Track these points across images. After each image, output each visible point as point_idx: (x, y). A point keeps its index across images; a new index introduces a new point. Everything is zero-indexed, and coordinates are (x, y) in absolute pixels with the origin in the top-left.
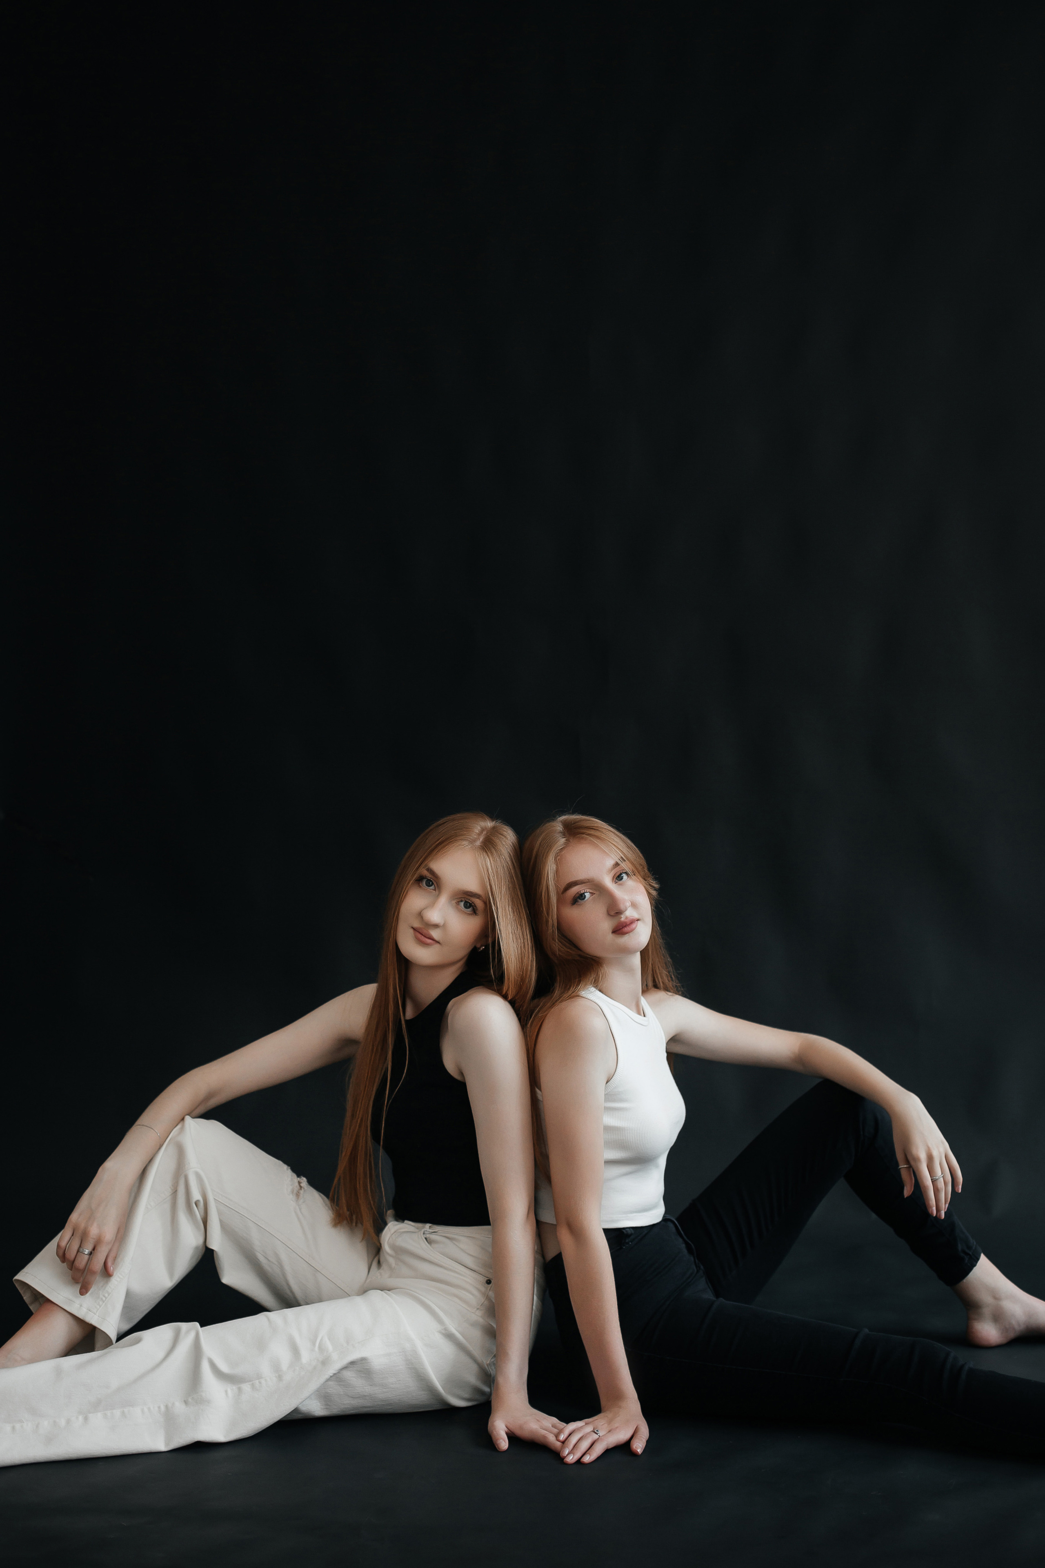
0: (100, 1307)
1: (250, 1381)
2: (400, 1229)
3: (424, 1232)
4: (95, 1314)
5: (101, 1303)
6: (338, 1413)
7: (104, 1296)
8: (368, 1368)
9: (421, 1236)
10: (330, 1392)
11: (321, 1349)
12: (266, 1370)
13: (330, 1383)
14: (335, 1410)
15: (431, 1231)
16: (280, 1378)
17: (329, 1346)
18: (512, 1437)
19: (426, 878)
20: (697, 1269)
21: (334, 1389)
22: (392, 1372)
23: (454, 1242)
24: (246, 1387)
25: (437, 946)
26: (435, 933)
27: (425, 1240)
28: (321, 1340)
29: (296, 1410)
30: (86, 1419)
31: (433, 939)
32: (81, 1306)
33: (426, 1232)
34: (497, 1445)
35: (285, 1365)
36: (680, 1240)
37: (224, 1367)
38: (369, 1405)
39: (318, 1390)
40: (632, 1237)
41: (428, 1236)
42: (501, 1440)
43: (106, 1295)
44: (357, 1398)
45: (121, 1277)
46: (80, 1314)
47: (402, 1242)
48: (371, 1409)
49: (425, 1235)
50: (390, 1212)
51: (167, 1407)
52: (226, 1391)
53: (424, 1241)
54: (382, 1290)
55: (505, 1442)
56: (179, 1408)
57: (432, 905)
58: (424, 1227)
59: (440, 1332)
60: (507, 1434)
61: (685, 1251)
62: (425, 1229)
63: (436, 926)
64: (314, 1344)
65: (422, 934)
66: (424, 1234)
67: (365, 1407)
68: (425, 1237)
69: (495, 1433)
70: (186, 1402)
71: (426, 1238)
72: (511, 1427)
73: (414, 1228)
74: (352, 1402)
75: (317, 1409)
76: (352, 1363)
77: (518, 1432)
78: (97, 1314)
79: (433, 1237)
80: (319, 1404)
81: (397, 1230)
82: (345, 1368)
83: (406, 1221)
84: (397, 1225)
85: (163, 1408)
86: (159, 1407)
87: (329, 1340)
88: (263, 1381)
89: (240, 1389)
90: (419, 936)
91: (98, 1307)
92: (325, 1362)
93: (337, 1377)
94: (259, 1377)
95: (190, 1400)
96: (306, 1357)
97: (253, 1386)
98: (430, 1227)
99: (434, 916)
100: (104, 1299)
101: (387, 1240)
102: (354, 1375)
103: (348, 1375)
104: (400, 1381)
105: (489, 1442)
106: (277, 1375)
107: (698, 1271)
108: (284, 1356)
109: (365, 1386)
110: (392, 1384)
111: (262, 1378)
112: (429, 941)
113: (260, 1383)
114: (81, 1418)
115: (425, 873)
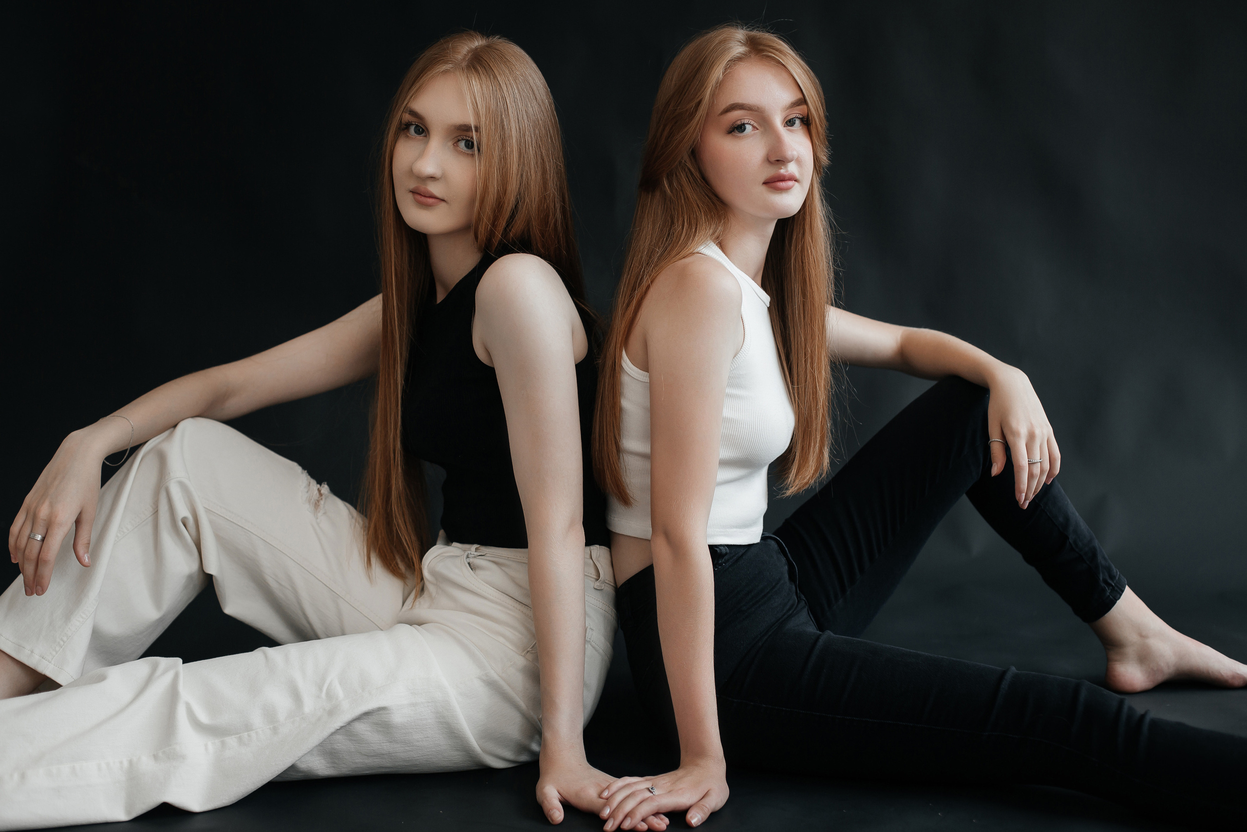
0: (57, 653)
1: (237, 734)
2: (445, 553)
3: (468, 555)
4: (50, 662)
5: (57, 649)
6: (348, 773)
7: (62, 640)
8: (387, 720)
9: (464, 561)
10: (338, 748)
11: (330, 696)
12: (257, 719)
13: (339, 737)
14: (344, 769)
15: (476, 553)
16: (275, 730)
17: (340, 692)
18: (567, 805)
19: (412, 124)
20: (798, 599)
21: (342, 743)
22: (418, 727)
23: (503, 568)
24: (232, 741)
25: (443, 204)
26: (434, 189)
27: (468, 565)
28: (330, 684)
29: (293, 767)
30: (23, 776)
31: (433, 197)
32: (32, 652)
33: (470, 556)
34: (550, 817)
35: (282, 716)
36: (784, 560)
37: (203, 717)
38: (388, 765)
39: (321, 744)
40: (726, 557)
41: (471, 560)
42: (555, 810)
43: (65, 639)
44: (373, 756)
45: (84, 616)
46: (31, 662)
47: (441, 568)
48: (392, 770)
49: (468, 559)
50: (442, 533)
51: (131, 762)
52: (206, 745)
53: (466, 567)
54: (411, 625)
55: (559, 811)
56: (147, 764)
57: (421, 155)
58: (470, 549)
59: (480, 678)
60: (561, 802)
61: (786, 576)
62: (469, 552)
63: (432, 178)
64: (321, 689)
65: (421, 195)
66: (468, 557)
67: (383, 767)
68: (468, 561)
69: (546, 802)
70: (156, 757)
71: (469, 564)
72: (565, 794)
73: (461, 550)
74: (366, 761)
75: (321, 767)
76: (367, 714)
77: (574, 801)
78: (53, 662)
79: (479, 562)
80: (323, 761)
81: (442, 553)
82: (359, 718)
83: (455, 544)
84: (442, 548)
85: (126, 764)
86: (121, 763)
87: (340, 684)
88: (253, 734)
89: (223, 744)
90: (418, 197)
91: (54, 653)
92: (332, 713)
93: (346, 729)
94: (248, 728)
95: (160, 754)
96: (309, 705)
97: (240, 740)
98: (477, 549)
99: (428, 166)
100: (62, 643)
101: (427, 564)
102: (368, 729)
103: (361, 728)
104: (428, 737)
105: (538, 812)
106: (271, 726)
107: (799, 602)
108: (282, 702)
109: (383, 743)
110: (418, 741)
111: (252, 730)
112: (431, 201)
113: (249, 736)
114: (16, 776)
115: (407, 117)
